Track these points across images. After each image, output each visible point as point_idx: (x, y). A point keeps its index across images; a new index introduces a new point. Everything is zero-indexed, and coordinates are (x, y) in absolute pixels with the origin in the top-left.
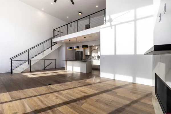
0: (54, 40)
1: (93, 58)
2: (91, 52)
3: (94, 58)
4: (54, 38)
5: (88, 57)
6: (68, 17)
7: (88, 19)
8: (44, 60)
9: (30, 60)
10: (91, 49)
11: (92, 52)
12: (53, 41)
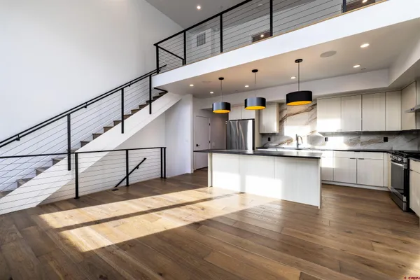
0: (160, 80)
1: (290, 141)
2: (281, 122)
3: (295, 142)
4: (158, 73)
5: (269, 139)
6: (199, 8)
7: (269, 16)
8: (127, 150)
9: (76, 154)
10: (280, 112)
11: (285, 123)
12: (154, 85)
